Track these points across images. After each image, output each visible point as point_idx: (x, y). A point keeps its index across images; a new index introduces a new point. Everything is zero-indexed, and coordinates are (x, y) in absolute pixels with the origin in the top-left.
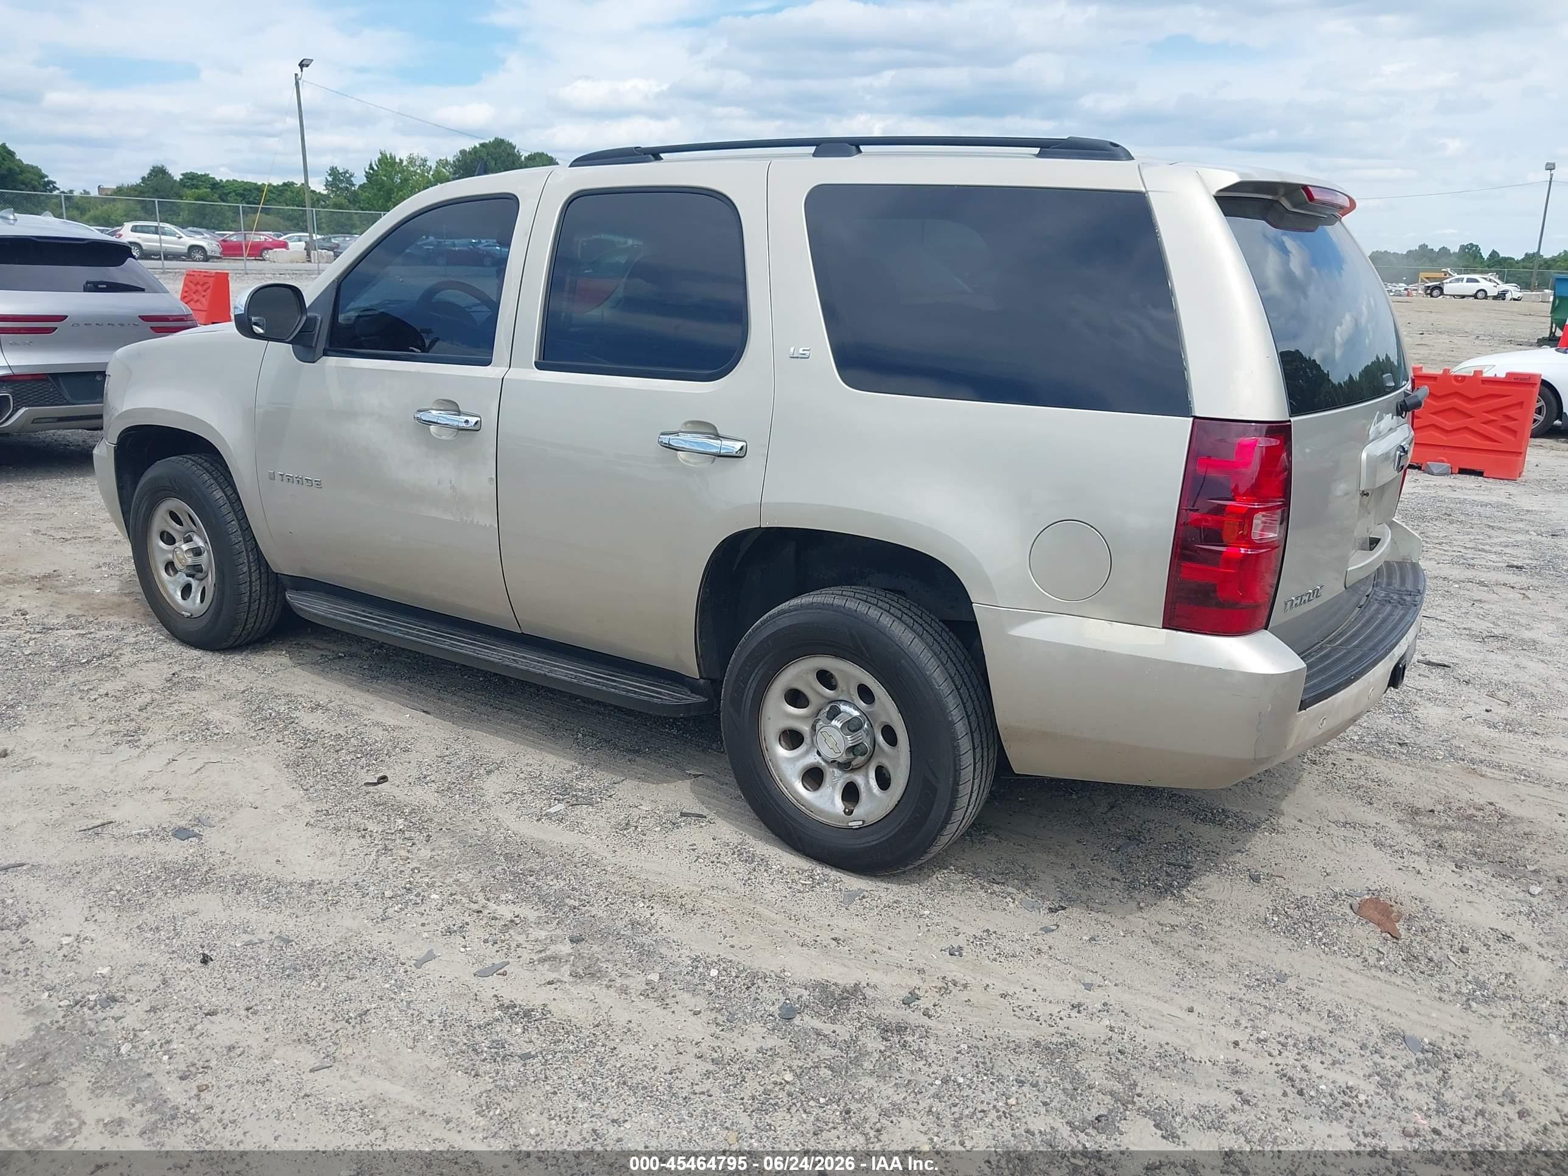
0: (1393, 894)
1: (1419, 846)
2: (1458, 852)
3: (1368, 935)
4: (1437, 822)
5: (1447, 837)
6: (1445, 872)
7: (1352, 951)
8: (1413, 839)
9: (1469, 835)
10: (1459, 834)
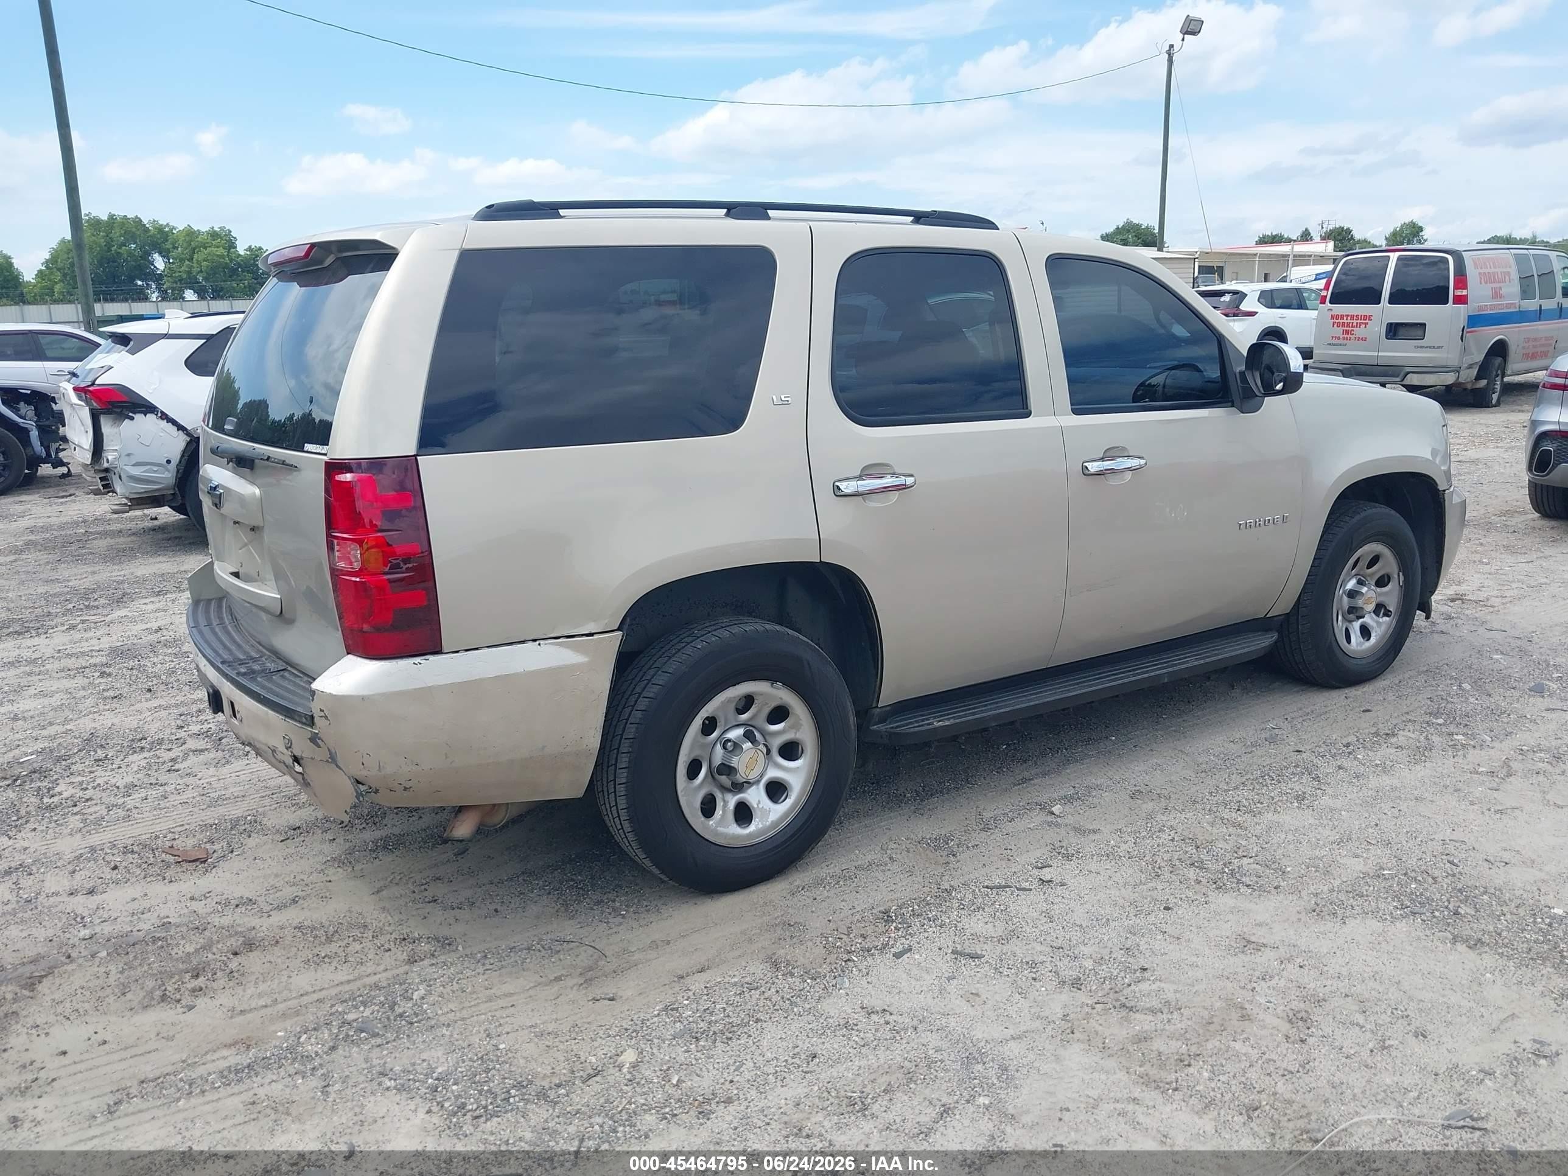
0: (196, 874)
1: (216, 920)
2: (177, 933)
3: (187, 844)
4: (219, 946)
5: (200, 940)
6: (173, 912)
7: (189, 833)
8: (225, 921)
9: (180, 952)
10: (190, 949)
